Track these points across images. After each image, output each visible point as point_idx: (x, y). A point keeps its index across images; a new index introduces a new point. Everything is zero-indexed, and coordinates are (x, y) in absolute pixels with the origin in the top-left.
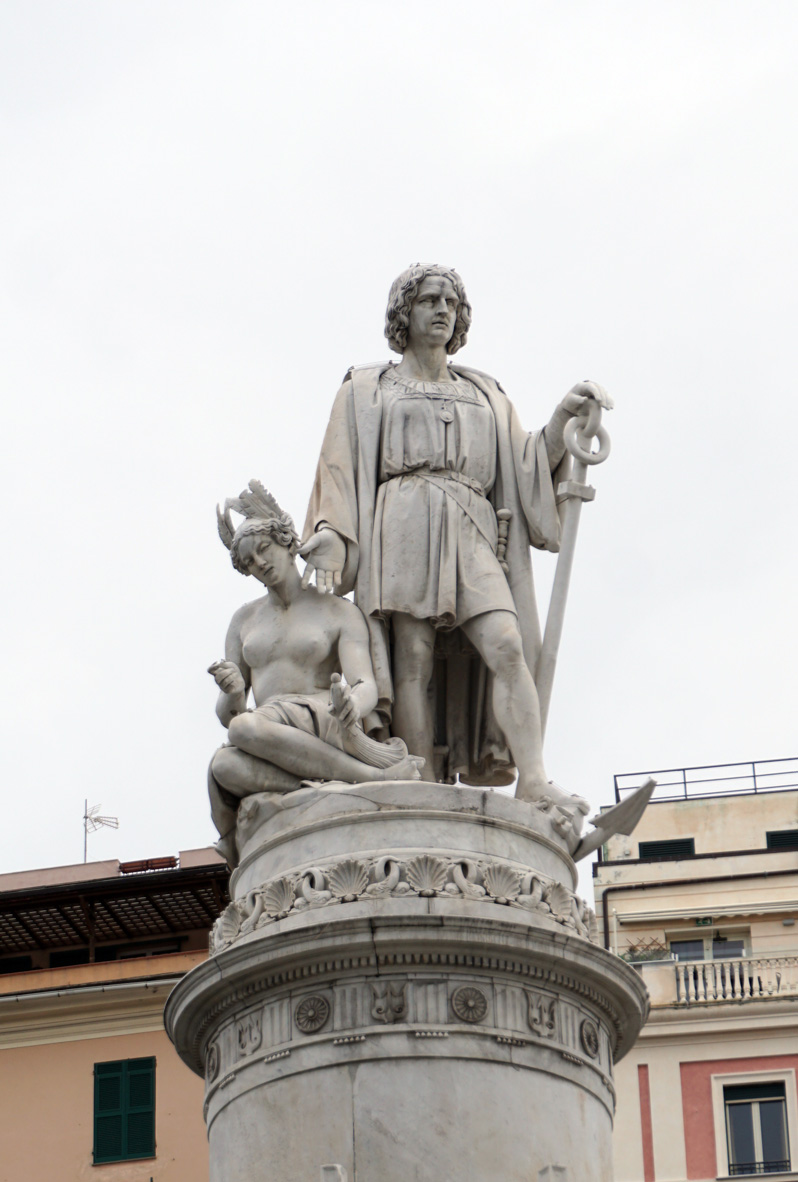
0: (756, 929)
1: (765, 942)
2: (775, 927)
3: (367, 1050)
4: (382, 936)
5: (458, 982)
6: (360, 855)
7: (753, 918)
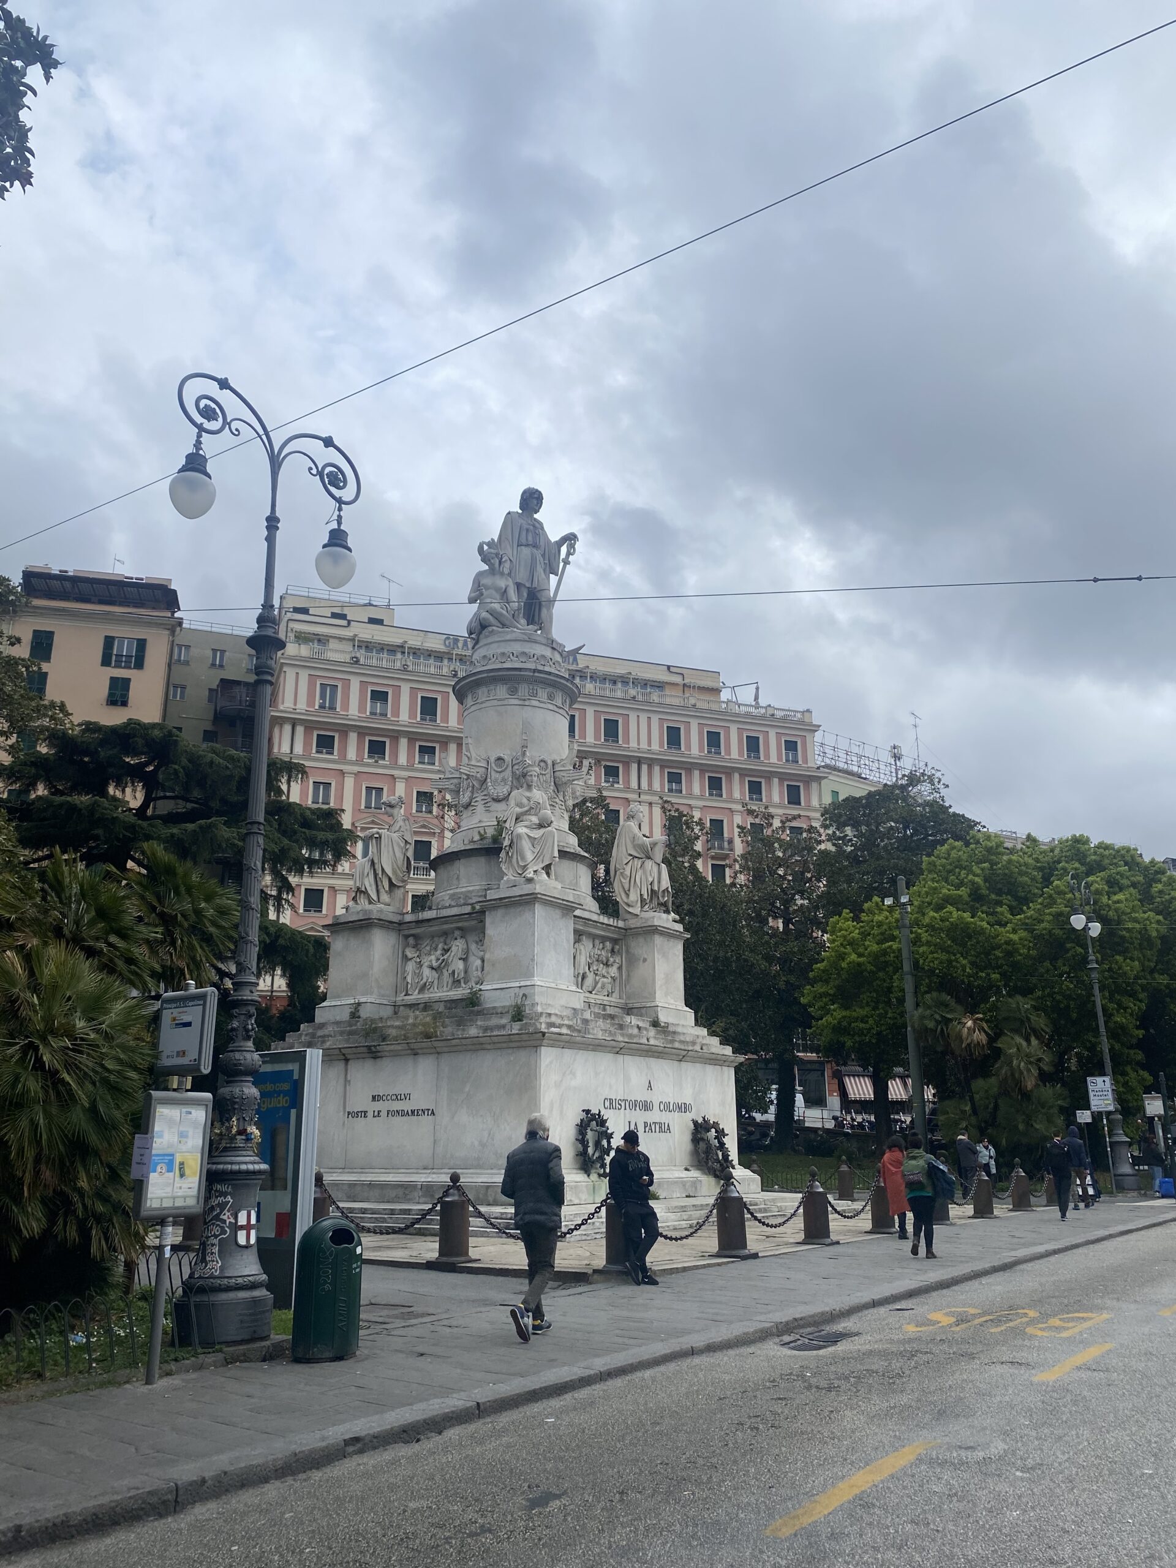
0: (331, 640)
1: (333, 644)
2: (336, 641)
3: (527, 703)
4: (536, 674)
5: (550, 689)
6: (526, 650)
7: (331, 637)
